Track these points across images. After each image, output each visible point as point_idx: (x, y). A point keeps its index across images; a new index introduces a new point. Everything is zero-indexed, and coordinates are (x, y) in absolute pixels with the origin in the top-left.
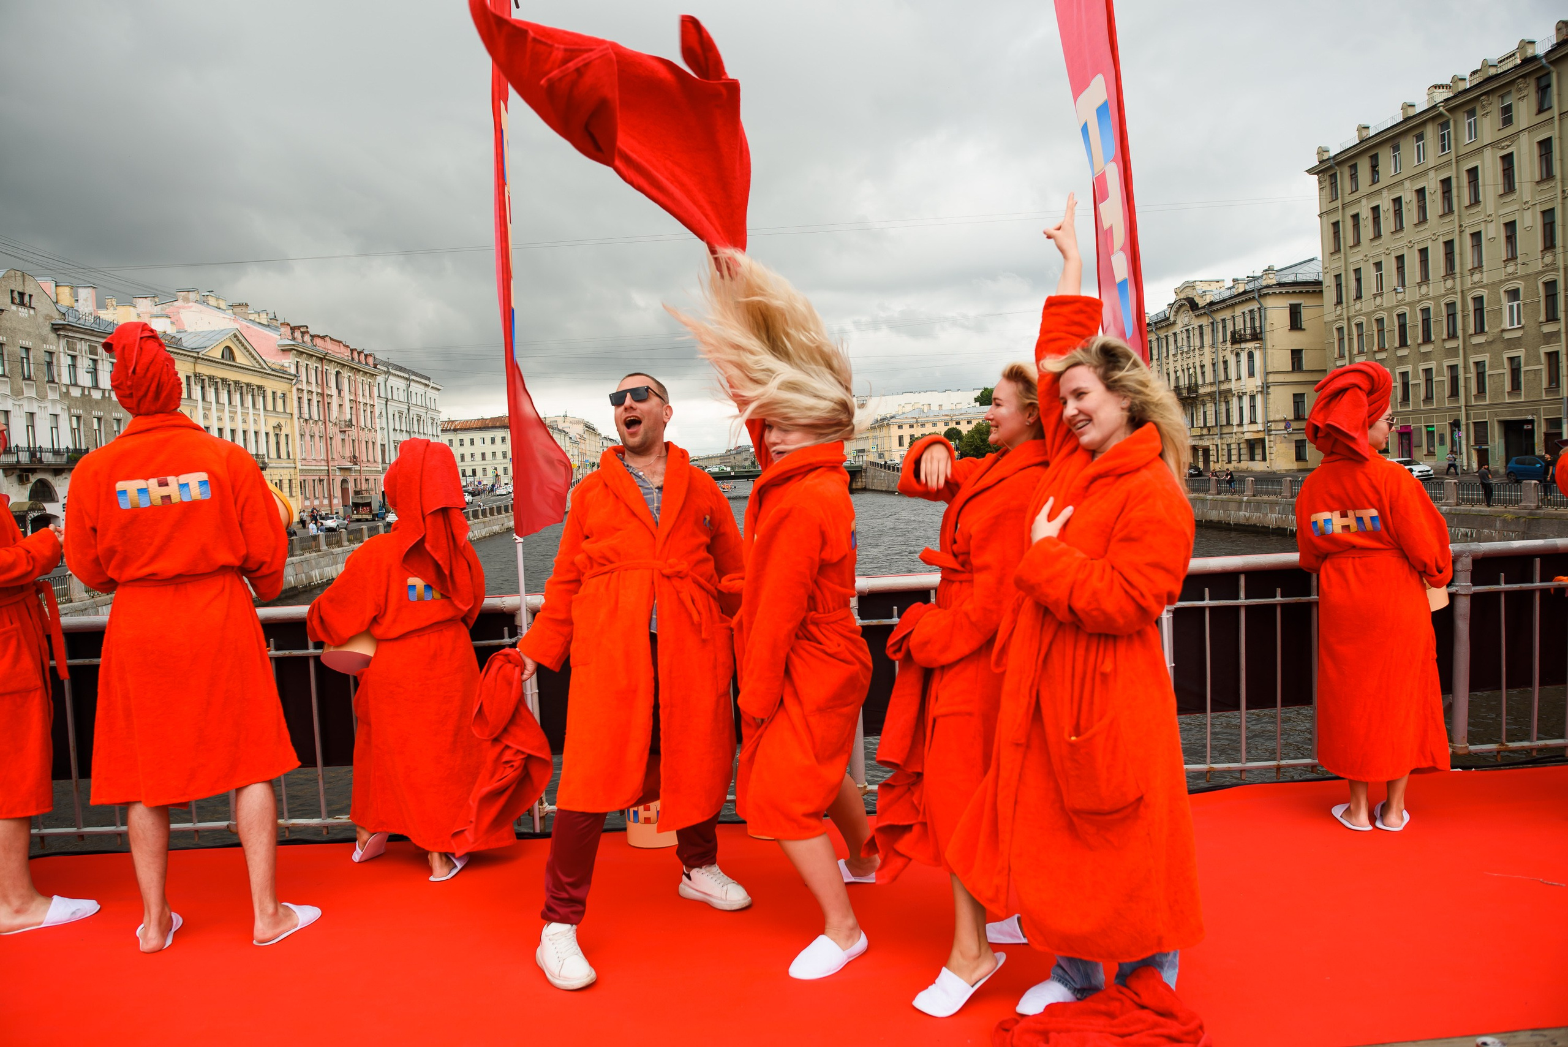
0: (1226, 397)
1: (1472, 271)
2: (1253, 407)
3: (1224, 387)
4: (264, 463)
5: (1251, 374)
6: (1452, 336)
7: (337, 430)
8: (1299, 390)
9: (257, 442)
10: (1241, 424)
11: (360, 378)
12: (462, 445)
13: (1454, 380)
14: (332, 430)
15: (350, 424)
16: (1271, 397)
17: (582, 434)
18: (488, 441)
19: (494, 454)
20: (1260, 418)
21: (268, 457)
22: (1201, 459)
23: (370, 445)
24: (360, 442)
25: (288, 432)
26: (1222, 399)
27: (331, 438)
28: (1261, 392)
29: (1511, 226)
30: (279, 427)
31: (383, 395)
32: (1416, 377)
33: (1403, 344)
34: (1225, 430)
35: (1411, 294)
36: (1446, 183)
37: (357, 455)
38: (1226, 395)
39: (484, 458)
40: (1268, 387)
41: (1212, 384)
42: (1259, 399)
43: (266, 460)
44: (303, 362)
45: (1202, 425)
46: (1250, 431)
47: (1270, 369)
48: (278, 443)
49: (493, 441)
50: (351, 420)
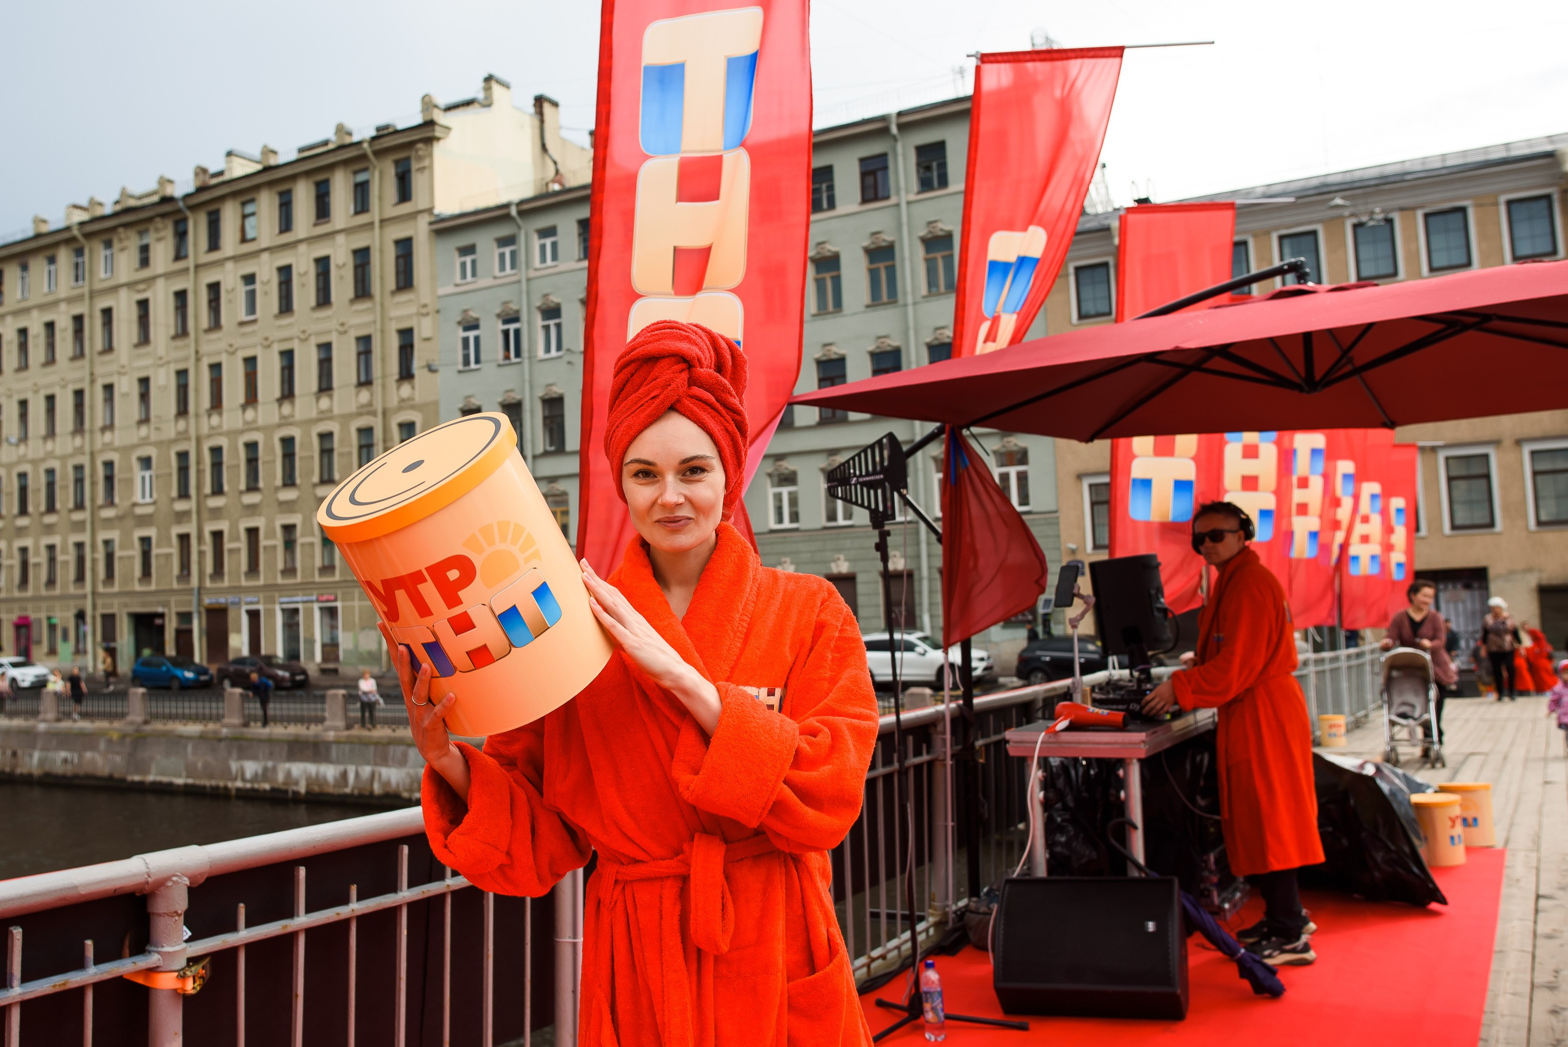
1: (104, 429)
6: (79, 506)
13: (81, 561)
29: (144, 382)
32: (37, 553)
33: (23, 511)
35: (36, 448)
36: (78, 319)
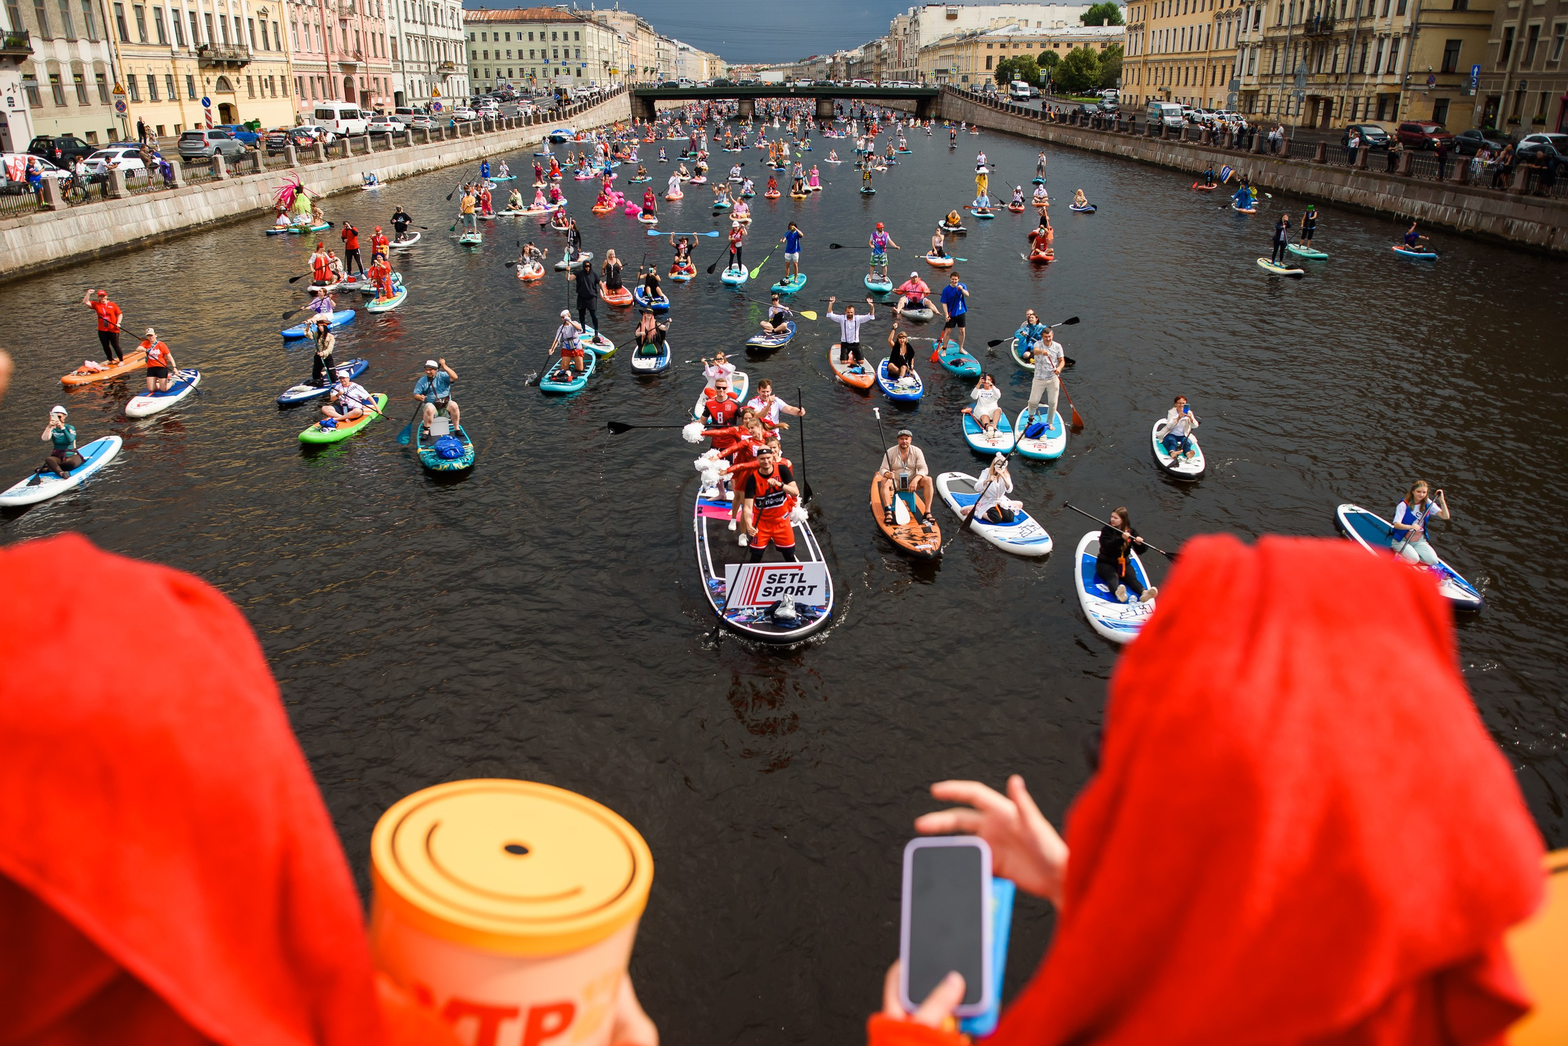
0: (1365, 38)
2: (1394, 52)
3: (1366, 25)
4: (248, 55)
5: (1401, 12)
7: (336, 17)
8: (1454, 35)
9: (239, 31)
10: (1375, 74)
12: (496, 40)
14: (331, 19)
15: (352, 10)
16: (1419, 42)
17: (633, 31)
18: (526, 37)
19: (532, 52)
20: (1398, 71)
21: (254, 46)
22: (1321, 113)
23: (378, 37)
24: (365, 35)
25: (277, 19)
26: (1360, 40)
27: (329, 28)
28: (1408, 35)
30: (264, 12)
34: (1356, 80)
37: (362, 49)
38: (1365, 35)
39: (521, 57)
40: (1418, 29)
41: (1351, 20)
42: (1403, 43)
43: (251, 52)
45: (1329, 71)
46: (1382, 83)
47: (1425, 6)
48: (265, 32)
49: (531, 36)
50: (353, 7)
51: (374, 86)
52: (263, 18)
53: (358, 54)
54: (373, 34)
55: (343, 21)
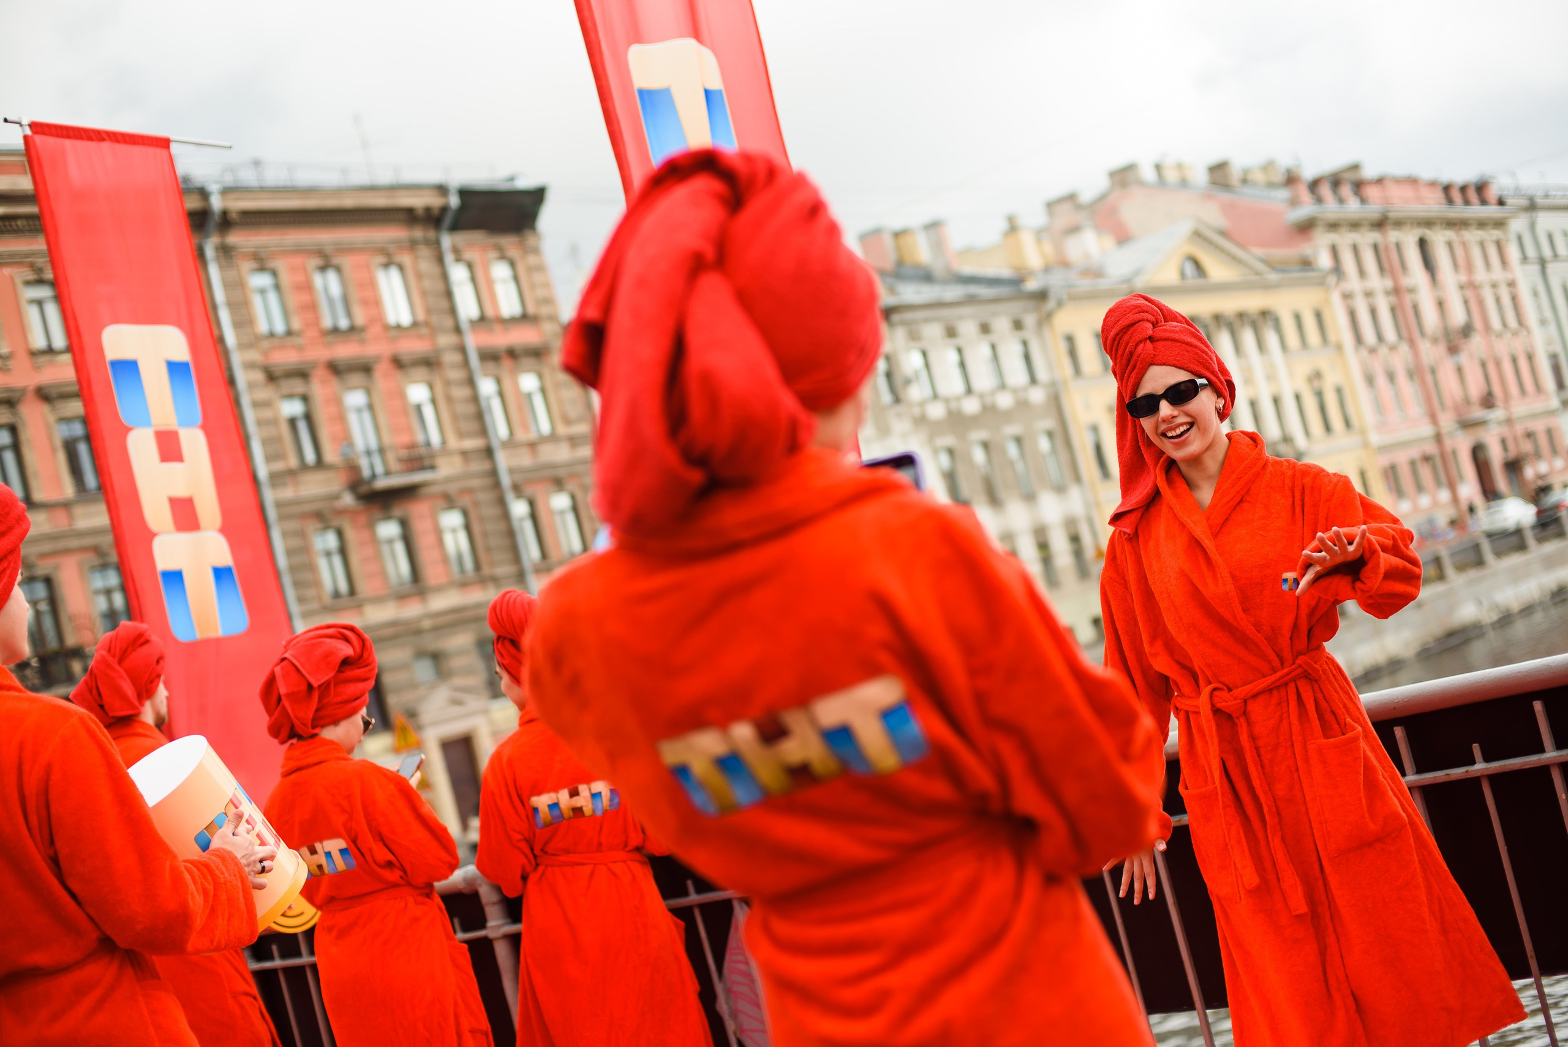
7: (1441, 349)
11: (1472, 236)
14: (1430, 352)
15: (1467, 331)
23: (1523, 361)
24: (1498, 364)
25: (1340, 381)
27: (1431, 369)
30: (1317, 375)
31: (1531, 253)
37: (1496, 389)
44: (1345, 239)
48: (1322, 409)
50: (1469, 326)
51: (1527, 447)
52: (1316, 383)
53: (1488, 401)
54: (1514, 360)
55: (1453, 350)
